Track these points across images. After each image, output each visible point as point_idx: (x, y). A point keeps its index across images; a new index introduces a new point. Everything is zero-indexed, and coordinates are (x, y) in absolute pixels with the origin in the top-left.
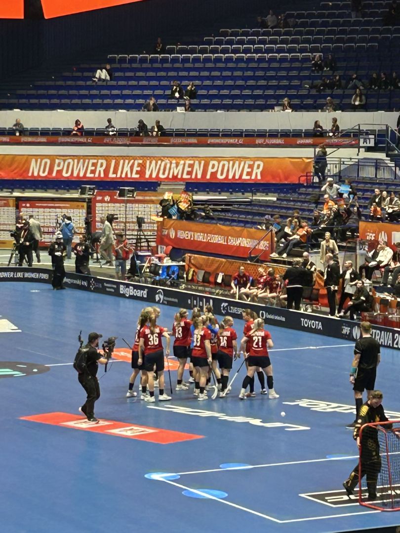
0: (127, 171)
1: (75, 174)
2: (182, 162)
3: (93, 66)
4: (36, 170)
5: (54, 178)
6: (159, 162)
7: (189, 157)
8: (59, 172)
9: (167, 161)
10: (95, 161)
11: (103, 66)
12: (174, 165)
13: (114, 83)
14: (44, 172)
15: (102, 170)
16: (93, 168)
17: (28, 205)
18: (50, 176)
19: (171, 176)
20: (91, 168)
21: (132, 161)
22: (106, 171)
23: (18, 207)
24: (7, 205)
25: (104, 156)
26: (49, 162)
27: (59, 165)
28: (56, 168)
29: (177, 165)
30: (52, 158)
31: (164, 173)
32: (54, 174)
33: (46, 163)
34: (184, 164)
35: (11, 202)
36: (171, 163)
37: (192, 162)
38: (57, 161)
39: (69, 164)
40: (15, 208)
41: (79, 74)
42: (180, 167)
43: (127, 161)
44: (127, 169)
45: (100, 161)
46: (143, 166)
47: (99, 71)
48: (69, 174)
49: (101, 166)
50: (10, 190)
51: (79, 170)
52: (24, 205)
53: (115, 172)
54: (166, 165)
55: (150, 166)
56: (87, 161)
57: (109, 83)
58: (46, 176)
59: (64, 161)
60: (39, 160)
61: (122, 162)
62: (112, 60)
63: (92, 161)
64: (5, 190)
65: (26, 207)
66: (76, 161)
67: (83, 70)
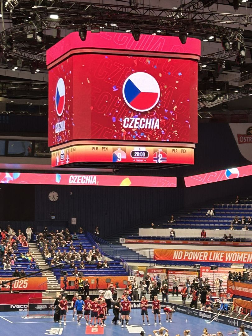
0: (217, 257)
1: (194, 259)
2: (242, 254)
3: (207, 209)
4: (177, 256)
5: (184, 260)
6: (232, 254)
7: (246, 252)
8: (187, 257)
9: (236, 254)
10: (203, 253)
11: (211, 209)
12: (239, 255)
13: (215, 216)
14: (180, 257)
15: (206, 257)
16: (202, 256)
17: (172, 272)
18: (182, 259)
19: (237, 261)
20: (201, 256)
21: (220, 253)
22: (208, 258)
23: (167, 273)
24: (162, 272)
25: (207, 250)
26: (182, 253)
27: (187, 254)
28: (185, 256)
29: (240, 255)
30: (184, 251)
31: (234, 259)
32: (184, 258)
33: (181, 253)
34: (243, 255)
35: (165, 271)
36: (237, 254)
37: (247, 254)
38: (186, 252)
39: (191, 254)
40: (166, 274)
41: (200, 212)
42: (242, 256)
43: (217, 253)
44: (217, 256)
45: (205, 253)
46: (224, 255)
47: (209, 211)
48: (191, 258)
49: (206, 255)
50: (165, 265)
51: (195, 257)
52: (170, 272)
53: (212, 258)
54: (235, 255)
55: (228, 255)
56: (199, 252)
57: (213, 217)
58: (181, 259)
59: (189, 252)
60: (178, 252)
61: (215, 253)
62: (216, 206)
63: (201, 253)
64: (162, 265)
65: (171, 273)
66: (194, 252)
67: (202, 211)
